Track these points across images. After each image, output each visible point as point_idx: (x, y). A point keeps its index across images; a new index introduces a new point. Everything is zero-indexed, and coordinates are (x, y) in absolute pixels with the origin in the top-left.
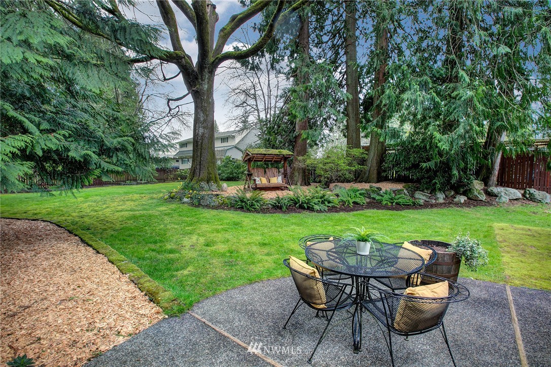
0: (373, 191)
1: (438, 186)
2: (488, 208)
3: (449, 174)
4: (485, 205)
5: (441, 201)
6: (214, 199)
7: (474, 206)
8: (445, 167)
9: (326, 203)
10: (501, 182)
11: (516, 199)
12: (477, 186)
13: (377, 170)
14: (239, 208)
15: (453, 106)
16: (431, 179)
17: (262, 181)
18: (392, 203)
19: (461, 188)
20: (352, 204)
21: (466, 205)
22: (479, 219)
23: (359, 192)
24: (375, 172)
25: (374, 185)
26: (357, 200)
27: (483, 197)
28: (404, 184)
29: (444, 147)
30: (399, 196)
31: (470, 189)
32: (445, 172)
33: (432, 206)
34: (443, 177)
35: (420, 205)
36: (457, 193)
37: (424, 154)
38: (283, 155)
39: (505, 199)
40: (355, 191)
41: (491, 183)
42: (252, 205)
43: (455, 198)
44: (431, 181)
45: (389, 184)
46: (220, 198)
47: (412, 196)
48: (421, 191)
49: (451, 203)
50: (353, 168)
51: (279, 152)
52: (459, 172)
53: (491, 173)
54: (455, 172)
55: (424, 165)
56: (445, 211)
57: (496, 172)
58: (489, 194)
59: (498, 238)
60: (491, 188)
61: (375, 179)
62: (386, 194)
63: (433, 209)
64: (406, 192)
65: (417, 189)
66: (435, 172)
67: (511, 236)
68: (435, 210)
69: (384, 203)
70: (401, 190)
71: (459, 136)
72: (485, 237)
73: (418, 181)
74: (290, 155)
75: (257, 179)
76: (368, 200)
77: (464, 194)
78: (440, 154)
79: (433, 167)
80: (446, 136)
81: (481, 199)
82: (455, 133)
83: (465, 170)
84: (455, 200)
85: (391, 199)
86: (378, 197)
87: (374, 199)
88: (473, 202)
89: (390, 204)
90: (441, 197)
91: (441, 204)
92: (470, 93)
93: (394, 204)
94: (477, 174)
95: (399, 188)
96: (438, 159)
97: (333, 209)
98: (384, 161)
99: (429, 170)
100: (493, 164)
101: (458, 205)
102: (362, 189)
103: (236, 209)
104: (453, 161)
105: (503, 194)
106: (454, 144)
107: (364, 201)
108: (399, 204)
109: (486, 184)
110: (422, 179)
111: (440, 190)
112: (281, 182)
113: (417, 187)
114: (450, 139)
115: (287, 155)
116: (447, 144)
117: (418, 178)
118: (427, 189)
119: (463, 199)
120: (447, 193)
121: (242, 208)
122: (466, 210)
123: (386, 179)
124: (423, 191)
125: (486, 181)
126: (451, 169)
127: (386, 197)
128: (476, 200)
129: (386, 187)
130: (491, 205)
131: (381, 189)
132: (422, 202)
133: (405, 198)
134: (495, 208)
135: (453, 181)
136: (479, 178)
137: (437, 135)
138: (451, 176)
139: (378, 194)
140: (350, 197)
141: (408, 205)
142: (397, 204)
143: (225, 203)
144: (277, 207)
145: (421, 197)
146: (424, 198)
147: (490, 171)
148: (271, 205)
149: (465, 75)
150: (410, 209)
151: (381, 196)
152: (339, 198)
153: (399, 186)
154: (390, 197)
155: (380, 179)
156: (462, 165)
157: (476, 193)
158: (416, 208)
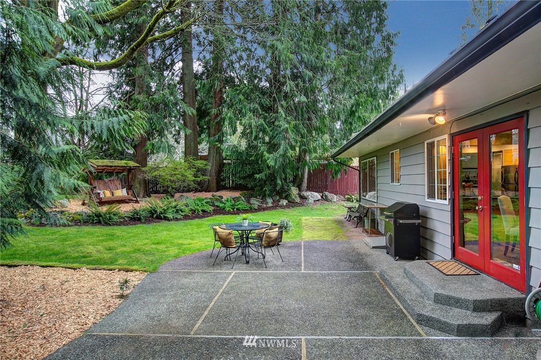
0: (217, 200)
1: (268, 192)
2: (301, 208)
3: (275, 182)
4: (299, 206)
5: (270, 205)
6: (59, 216)
7: (293, 207)
8: (272, 178)
9: (180, 212)
10: (309, 189)
11: (318, 200)
12: (294, 191)
13: (216, 179)
14: (96, 223)
15: (276, 133)
16: (262, 187)
17: (106, 194)
18: (233, 209)
19: (283, 193)
20: (201, 212)
21: (288, 206)
22: (294, 215)
23: (205, 201)
24: (215, 181)
25: (215, 194)
26: (205, 208)
27: (298, 200)
28: (241, 192)
29: (271, 163)
30: (238, 203)
31: (289, 194)
32: (272, 180)
33: (264, 209)
34: (271, 185)
35: (255, 209)
36: (281, 198)
37: (256, 166)
38: (130, 167)
39: (311, 200)
40: (201, 200)
41: (302, 188)
42: (110, 219)
43: (280, 202)
44: (262, 189)
45: (228, 193)
46: (67, 215)
47: (248, 202)
48: (255, 197)
49: (277, 206)
50: (199, 179)
51: (126, 164)
52: (281, 181)
53: (302, 181)
54: (279, 182)
55: (257, 176)
56: (273, 212)
57: (306, 180)
58: (303, 198)
59: (303, 224)
60: (303, 193)
61: (215, 188)
62: (227, 201)
63: (265, 212)
64: (243, 199)
65: (252, 196)
66: (265, 182)
67: (310, 223)
68: (266, 212)
69: (228, 209)
70: (239, 197)
71: (280, 155)
72: (297, 224)
73: (252, 189)
74: (136, 166)
75: (101, 192)
76: (213, 208)
77: (286, 198)
78: (269, 167)
79: (264, 178)
80: (272, 155)
81: (297, 201)
82: (278, 153)
83: (285, 179)
84: (280, 203)
85: (232, 206)
86: (221, 205)
87: (218, 206)
88: (292, 204)
89: (232, 210)
90: (270, 201)
91: (270, 207)
92: (286, 125)
93: (235, 210)
94: (294, 182)
95: (237, 196)
96: (267, 172)
97: (186, 217)
98: (223, 171)
99: (260, 180)
100: (303, 175)
101: (282, 207)
102: (206, 198)
103: (93, 224)
104: (277, 172)
105: (310, 197)
106: (278, 161)
107: (210, 209)
108: (239, 210)
109: (300, 190)
110: (255, 187)
111: (269, 196)
112: (127, 195)
113: (252, 194)
114: (275, 157)
115: (134, 167)
116: (273, 161)
117: (252, 187)
118: (259, 195)
119: (285, 202)
120: (274, 198)
121: (99, 223)
122: (287, 210)
123: (224, 188)
124: (256, 197)
125: (299, 187)
126: (276, 179)
127: (228, 204)
128: (293, 203)
129: (226, 195)
130: (303, 205)
131: (222, 197)
132: (256, 207)
133: (242, 204)
134: (305, 208)
135: (278, 188)
136: (295, 185)
137: (266, 155)
138: (276, 185)
139: (221, 202)
140: (198, 206)
141: (246, 210)
142: (238, 209)
143: (75, 219)
144: (135, 219)
145: (255, 202)
146: (258, 203)
147: (302, 180)
148: (128, 217)
149: (282, 112)
150: (248, 213)
151: (224, 203)
152: (189, 208)
153: (237, 194)
154: (232, 204)
155: (220, 188)
156: (283, 176)
157: (293, 197)
158: (253, 212)
